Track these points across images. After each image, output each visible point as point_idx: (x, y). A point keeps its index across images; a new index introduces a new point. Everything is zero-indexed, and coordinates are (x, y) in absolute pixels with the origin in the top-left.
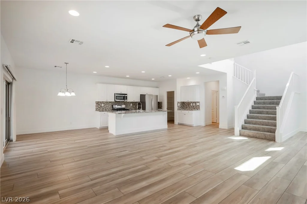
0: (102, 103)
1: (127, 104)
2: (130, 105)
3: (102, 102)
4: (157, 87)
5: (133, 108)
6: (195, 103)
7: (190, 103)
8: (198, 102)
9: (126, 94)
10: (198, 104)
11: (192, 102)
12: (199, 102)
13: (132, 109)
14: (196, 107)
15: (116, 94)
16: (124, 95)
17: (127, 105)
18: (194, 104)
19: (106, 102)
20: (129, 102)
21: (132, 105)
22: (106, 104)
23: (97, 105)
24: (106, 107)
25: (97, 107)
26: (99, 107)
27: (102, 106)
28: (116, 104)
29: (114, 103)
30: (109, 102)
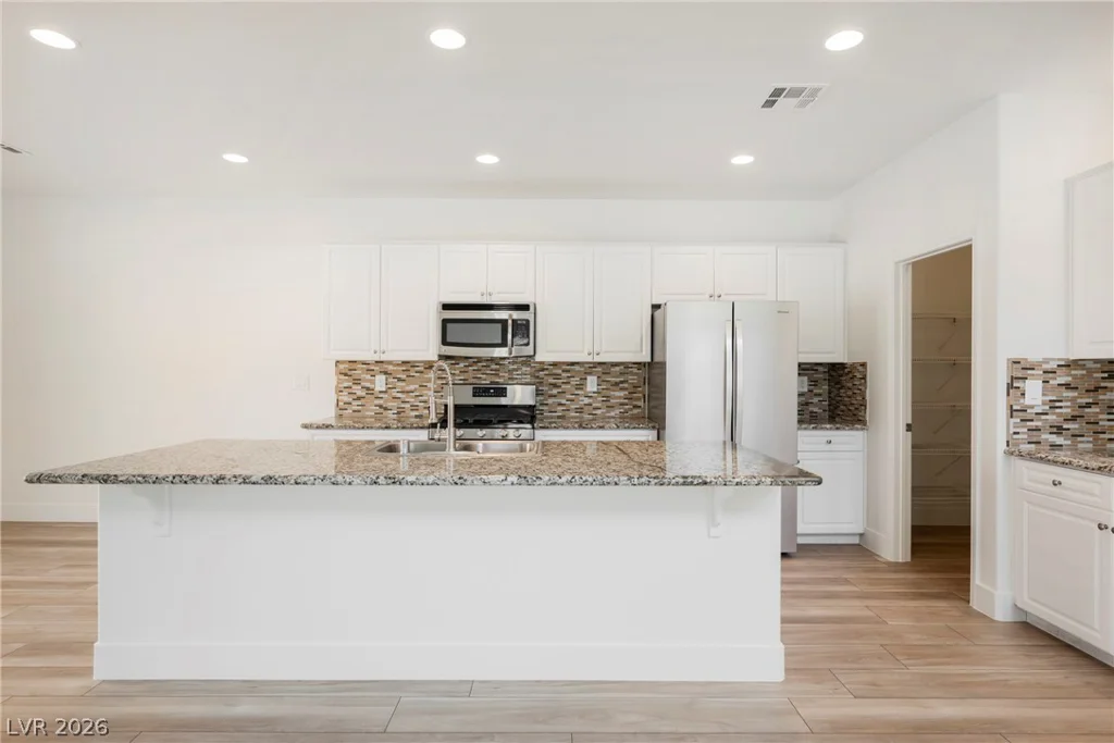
0: (376, 368)
1: (557, 377)
2: (581, 386)
3: (377, 362)
4: (834, 240)
5: (611, 407)
13: (605, 418)
16: (499, 315)
17: (555, 386)
19: (404, 363)
20: (577, 368)
21: (595, 389)
22: (399, 380)
23: (346, 384)
24: (399, 395)
25: (346, 399)
26: (359, 398)
27: (378, 388)
28: (475, 378)
29: (461, 372)
30: (423, 364)
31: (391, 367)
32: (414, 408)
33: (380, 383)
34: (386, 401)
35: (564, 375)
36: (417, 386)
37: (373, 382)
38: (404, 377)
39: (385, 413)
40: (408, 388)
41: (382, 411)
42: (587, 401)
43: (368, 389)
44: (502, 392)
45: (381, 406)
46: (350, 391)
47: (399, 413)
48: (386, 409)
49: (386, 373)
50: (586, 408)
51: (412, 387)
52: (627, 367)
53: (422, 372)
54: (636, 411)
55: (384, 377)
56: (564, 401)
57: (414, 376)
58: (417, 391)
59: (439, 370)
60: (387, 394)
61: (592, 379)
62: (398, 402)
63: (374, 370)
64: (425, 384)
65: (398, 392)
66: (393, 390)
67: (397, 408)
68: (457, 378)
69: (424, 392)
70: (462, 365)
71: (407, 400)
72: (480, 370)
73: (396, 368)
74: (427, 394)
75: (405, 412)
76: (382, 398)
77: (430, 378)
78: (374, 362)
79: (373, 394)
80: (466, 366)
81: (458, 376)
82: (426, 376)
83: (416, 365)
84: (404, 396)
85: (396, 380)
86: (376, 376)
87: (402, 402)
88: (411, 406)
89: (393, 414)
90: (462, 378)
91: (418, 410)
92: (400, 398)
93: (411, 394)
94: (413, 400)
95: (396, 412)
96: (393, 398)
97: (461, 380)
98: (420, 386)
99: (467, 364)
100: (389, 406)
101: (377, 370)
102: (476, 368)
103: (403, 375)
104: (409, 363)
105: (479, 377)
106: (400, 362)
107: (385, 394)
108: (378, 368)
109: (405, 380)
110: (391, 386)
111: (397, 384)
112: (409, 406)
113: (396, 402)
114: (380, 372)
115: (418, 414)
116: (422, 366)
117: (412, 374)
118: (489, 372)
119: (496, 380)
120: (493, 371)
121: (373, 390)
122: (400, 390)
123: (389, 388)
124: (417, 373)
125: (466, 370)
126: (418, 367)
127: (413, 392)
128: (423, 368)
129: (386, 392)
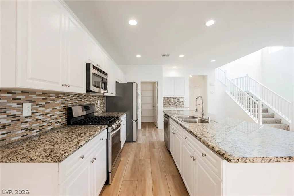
2: (97, 104)
3: (25, 92)
6: (178, 98)
7: (171, 99)
8: (181, 98)
9: (107, 75)
10: (181, 100)
11: (172, 98)
12: (184, 98)
14: (179, 103)
15: (94, 67)
16: (103, 76)
18: (176, 100)
21: (99, 105)
22: (41, 106)
26: (4, 127)
27: (24, 115)
28: (75, 102)
29: (71, 100)
30: (54, 95)
31: (34, 97)
32: (50, 124)
33: (27, 109)
34: (30, 124)
36: (51, 109)
37: (20, 110)
39: (30, 134)
40: (46, 112)
41: (27, 132)
42: (98, 109)
43: (14, 116)
44: (89, 108)
45: (26, 129)
47: (40, 130)
48: (31, 130)
49: (31, 101)
51: (48, 110)
53: (53, 100)
57: (49, 103)
58: (51, 112)
59: (62, 99)
60: (32, 118)
61: (99, 101)
62: (39, 122)
63: (20, 99)
64: (55, 108)
65: (40, 115)
66: (36, 114)
67: (39, 127)
68: (69, 103)
69: (55, 113)
70: (71, 96)
71: (45, 120)
72: (77, 99)
73: (38, 97)
74: (56, 113)
75: (44, 128)
76: (28, 122)
77: (58, 103)
78: (20, 92)
79: (20, 120)
80: (72, 96)
81: (70, 102)
82: (56, 102)
83: (51, 95)
84: (44, 117)
85: (38, 106)
86: (22, 104)
87: (42, 122)
88: (48, 123)
89: (37, 132)
90: (71, 103)
91: (52, 125)
92: (41, 119)
93: (48, 115)
94: (49, 119)
95: (38, 130)
96: (36, 120)
97: (71, 104)
98: (53, 109)
99: (72, 95)
100: (33, 127)
101: (23, 99)
102: (75, 98)
103: (43, 102)
104: (47, 93)
105: (77, 102)
106: (42, 93)
107: (30, 118)
108: (24, 97)
109: (44, 106)
110: (35, 111)
111: (39, 109)
112: (47, 123)
113: (38, 123)
114: (26, 101)
115: (52, 127)
116: (54, 96)
117: (48, 102)
118: (79, 99)
119: (81, 103)
120: (80, 99)
121: (20, 116)
122: (41, 113)
123: (33, 113)
124: (51, 100)
125: (72, 99)
126: (52, 96)
127: (49, 114)
128: (54, 98)
129: (31, 116)
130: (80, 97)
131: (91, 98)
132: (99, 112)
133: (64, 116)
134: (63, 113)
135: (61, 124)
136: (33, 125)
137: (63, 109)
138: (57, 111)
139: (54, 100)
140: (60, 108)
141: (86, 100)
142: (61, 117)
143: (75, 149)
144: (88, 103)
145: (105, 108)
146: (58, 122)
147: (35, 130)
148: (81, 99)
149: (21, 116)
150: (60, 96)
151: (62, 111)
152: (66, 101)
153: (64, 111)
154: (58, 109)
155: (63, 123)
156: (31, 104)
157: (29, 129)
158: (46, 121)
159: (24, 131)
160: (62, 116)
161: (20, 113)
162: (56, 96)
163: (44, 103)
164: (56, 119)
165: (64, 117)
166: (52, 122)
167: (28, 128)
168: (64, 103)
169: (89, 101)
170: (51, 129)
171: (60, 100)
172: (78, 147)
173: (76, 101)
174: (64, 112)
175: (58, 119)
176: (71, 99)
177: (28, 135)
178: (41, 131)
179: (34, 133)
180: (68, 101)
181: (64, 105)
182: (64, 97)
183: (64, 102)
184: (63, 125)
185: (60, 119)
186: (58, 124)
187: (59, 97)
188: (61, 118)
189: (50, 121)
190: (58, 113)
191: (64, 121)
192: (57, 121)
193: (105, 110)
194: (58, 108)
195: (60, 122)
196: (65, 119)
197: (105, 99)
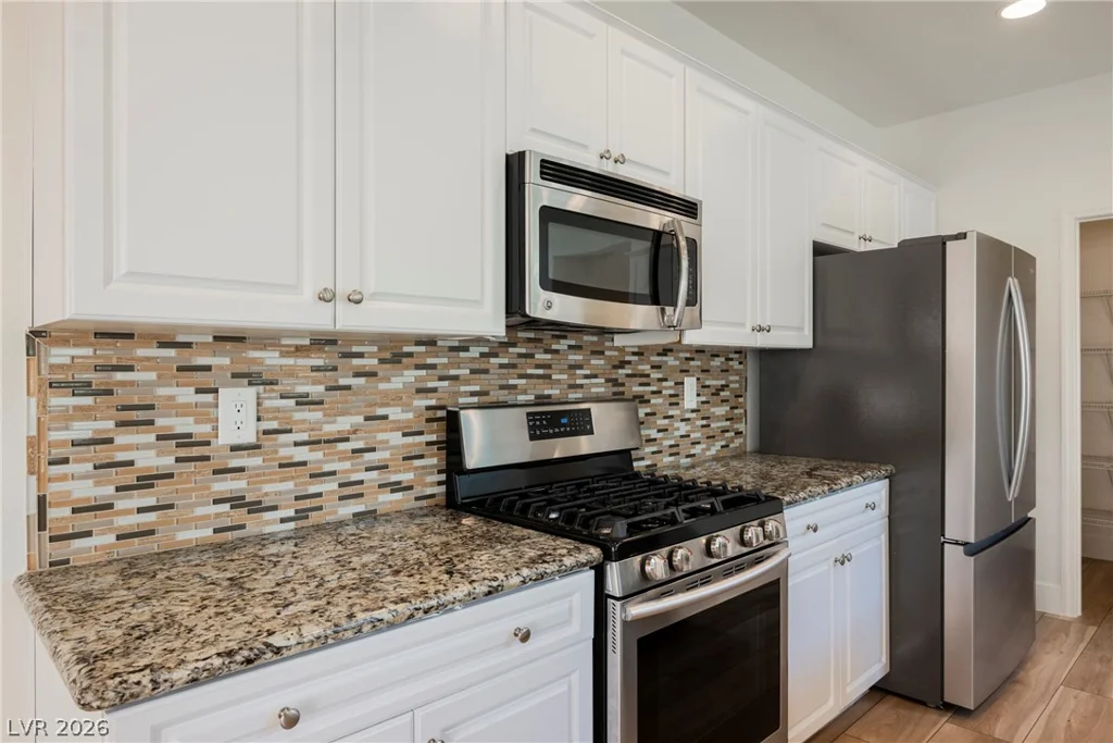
0: (220, 364)
1: (644, 379)
2: (675, 399)
3: (228, 339)
5: (712, 437)
9: (690, 209)
15: (555, 171)
16: (656, 219)
17: (642, 400)
19: (322, 342)
20: (670, 360)
21: (694, 407)
22: (303, 401)
23: (83, 429)
24: (302, 454)
25: (86, 490)
26: (146, 481)
27: (227, 437)
28: (502, 387)
29: (473, 372)
30: (375, 349)
31: (271, 358)
32: (352, 490)
33: (236, 415)
34: (255, 482)
35: (655, 375)
36: (360, 419)
37: (207, 415)
38: (317, 390)
39: (255, 525)
40: (330, 429)
41: (240, 515)
42: (683, 428)
43: (184, 440)
44: (580, 423)
45: (237, 501)
46: (102, 453)
47: (301, 514)
48: (256, 507)
49: (252, 379)
50: (682, 442)
51: (343, 424)
52: (728, 359)
53: (372, 374)
54: (738, 442)
55: (250, 393)
56: (653, 434)
57: (348, 388)
58: (359, 435)
59: (418, 367)
60: (261, 455)
61: (690, 384)
62: (298, 477)
63: (208, 368)
64: (380, 411)
65: (296, 444)
66: (283, 438)
67: (297, 498)
68: (463, 389)
69: (381, 436)
70: (475, 352)
71: (327, 468)
72: (514, 366)
73: (290, 361)
74: (387, 442)
75: (320, 508)
76: (241, 470)
77: (397, 391)
78: (210, 339)
79: (207, 458)
80: (483, 355)
81: (467, 382)
82: (383, 386)
83: (355, 349)
84: (319, 455)
85: (292, 402)
86: (215, 391)
87: (312, 476)
88: (341, 485)
89: (283, 521)
90: (477, 388)
91: (361, 495)
92: (304, 464)
93: (341, 446)
94: (347, 465)
95: (291, 513)
96: (281, 466)
97: (473, 394)
98: (367, 419)
99: (486, 350)
100: (266, 494)
101: (221, 368)
102: (505, 361)
103: (314, 383)
104: (333, 342)
105: (514, 387)
106: (307, 342)
107: (254, 455)
108: (226, 361)
109: (321, 403)
110: (274, 425)
111: (298, 416)
112: (334, 486)
113: (292, 478)
114: (235, 376)
115: (361, 508)
116: (372, 355)
117: (342, 382)
118: (529, 371)
119: (546, 392)
120: (538, 366)
121: (208, 443)
122: (304, 437)
123: (266, 432)
124: (357, 375)
125: (483, 366)
126: (360, 355)
127: (347, 440)
128: (375, 361)
129: (257, 447)
130: (541, 357)
131: (623, 364)
132: (697, 450)
133: (432, 456)
134: (429, 444)
135: (417, 499)
136: (267, 488)
137: (428, 420)
138: (392, 430)
139: (374, 374)
140: (410, 416)
141: (588, 372)
142: (417, 463)
143: (217, 662)
144: (603, 390)
145: (749, 427)
146: (396, 487)
147: (274, 508)
148: (548, 367)
149: (213, 441)
150: (410, 355)
151: (421, 433)
152: (441, 379)
153: (432, 433)
154: (394, 422)
155: (429, 491)
156: (253, 391)
157: (247, 500)
158: (333, 473)
159: (226, 507)
160: (421, 457)
161: (206, 428)
162: (387, 355)
163: (321, 388)
164: (386, 467)
165: (434, 461)
166: (361, 482)
167: (243, 498)
168: (434, 390)
169: (608, 381)
170: (355, 515)
171: (411, 375)
172: (246, 653)
173: (511, 382)
174: (434, 438)
175: (395, 472)
176: (476, 366)
177: (242, 527)
178: (307, 517)
179: (270, 523)
180: (455, 378)
181: (433, 402)
182: (430, 361)
183: (430, 385)
184: (424, 503)
185: (408, 470)
186: (399, 496)
187: (405, 360)
188: (416, 468)
189: (355, 477)
190: (396, 438)
191: (432, 484)
192: (394, 478)
193: (750, 443)
194: (395, 413)
195: (410, 488)
196: (440, 472)
197: (751, 369)
